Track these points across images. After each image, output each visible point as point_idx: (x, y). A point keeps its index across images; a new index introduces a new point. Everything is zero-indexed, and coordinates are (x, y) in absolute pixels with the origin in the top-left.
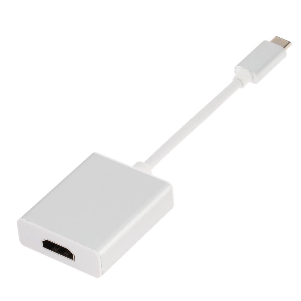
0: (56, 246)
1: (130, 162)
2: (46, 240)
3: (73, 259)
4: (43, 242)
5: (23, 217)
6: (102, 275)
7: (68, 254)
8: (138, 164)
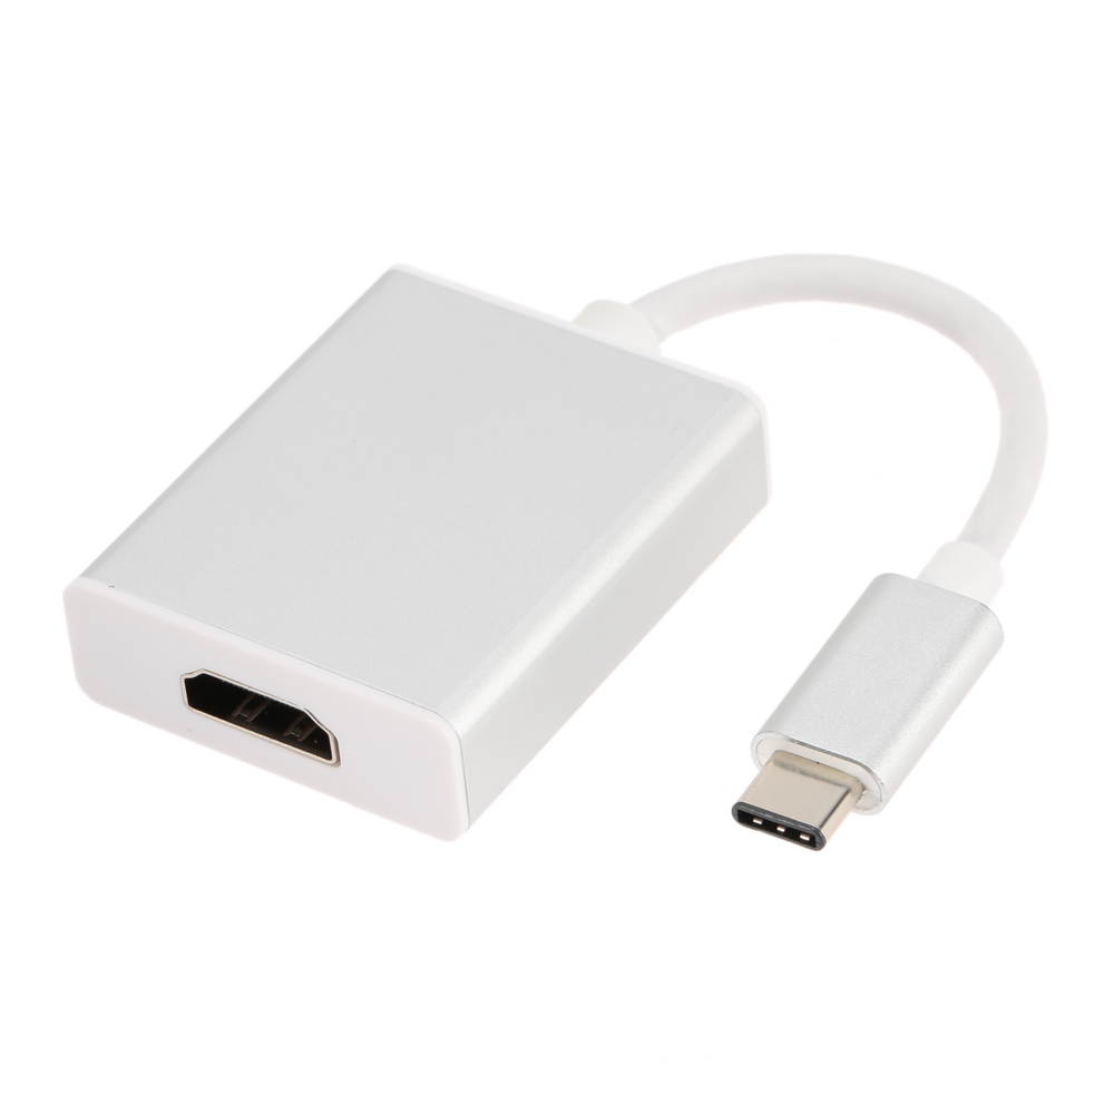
0: (248, 700)
1: (560, 304)
2: (203, 675)
3: (330, 758)
4: (188, 682)
5: (89, 573)
6: (470, 824)
7: (308, 734)
8: (598, 310)
